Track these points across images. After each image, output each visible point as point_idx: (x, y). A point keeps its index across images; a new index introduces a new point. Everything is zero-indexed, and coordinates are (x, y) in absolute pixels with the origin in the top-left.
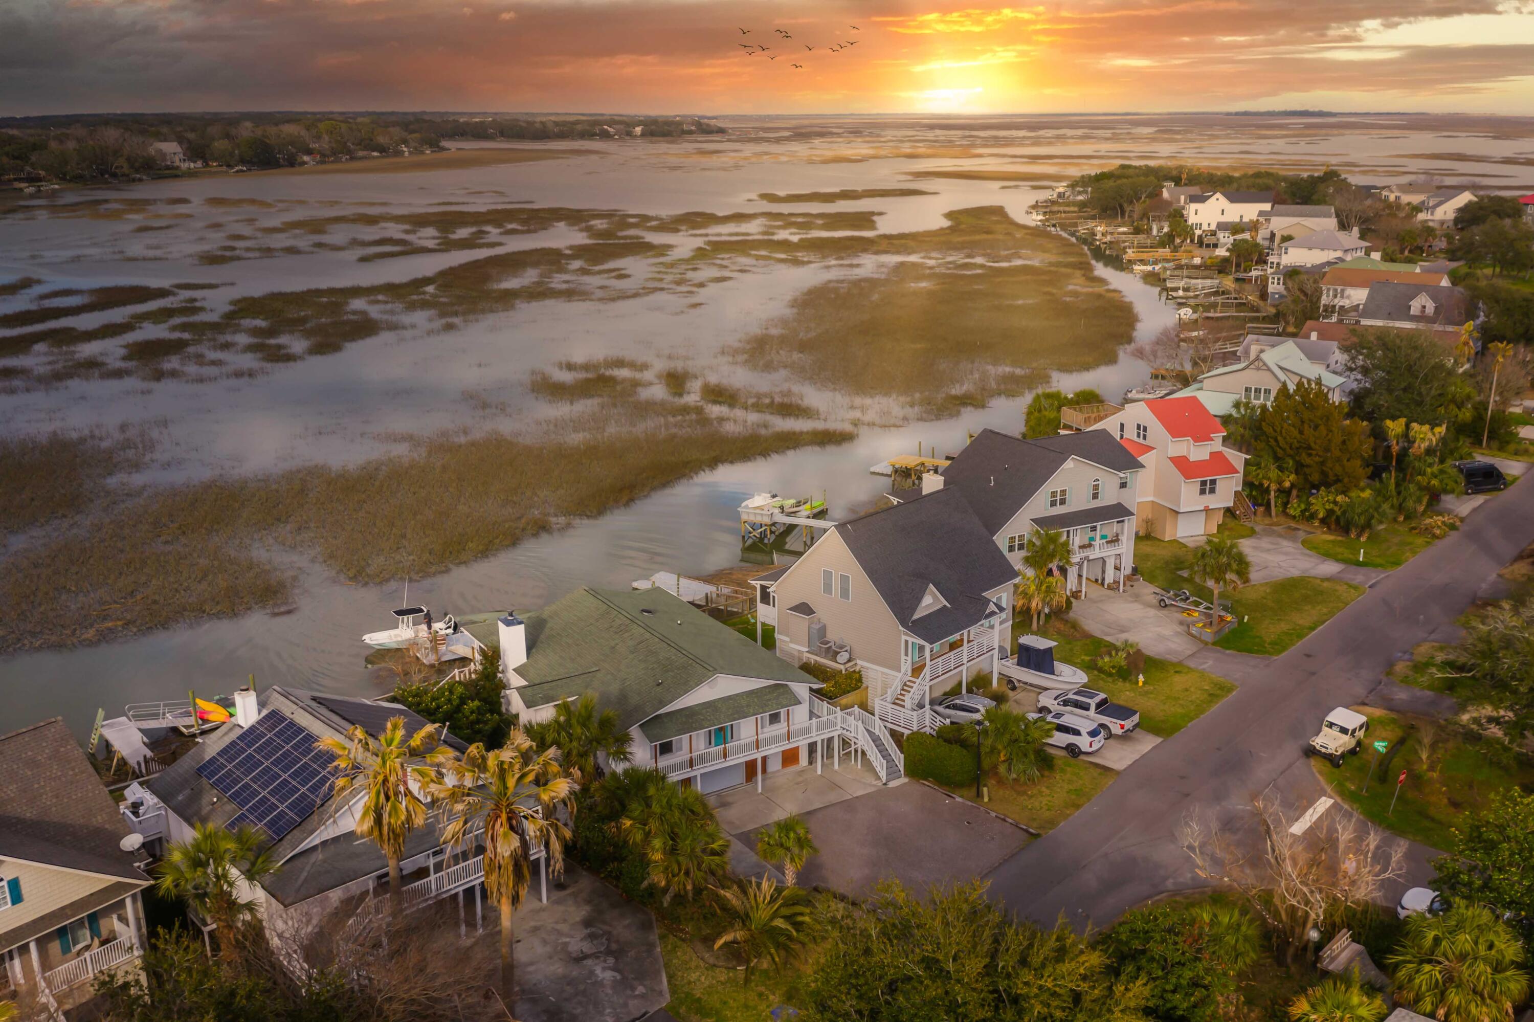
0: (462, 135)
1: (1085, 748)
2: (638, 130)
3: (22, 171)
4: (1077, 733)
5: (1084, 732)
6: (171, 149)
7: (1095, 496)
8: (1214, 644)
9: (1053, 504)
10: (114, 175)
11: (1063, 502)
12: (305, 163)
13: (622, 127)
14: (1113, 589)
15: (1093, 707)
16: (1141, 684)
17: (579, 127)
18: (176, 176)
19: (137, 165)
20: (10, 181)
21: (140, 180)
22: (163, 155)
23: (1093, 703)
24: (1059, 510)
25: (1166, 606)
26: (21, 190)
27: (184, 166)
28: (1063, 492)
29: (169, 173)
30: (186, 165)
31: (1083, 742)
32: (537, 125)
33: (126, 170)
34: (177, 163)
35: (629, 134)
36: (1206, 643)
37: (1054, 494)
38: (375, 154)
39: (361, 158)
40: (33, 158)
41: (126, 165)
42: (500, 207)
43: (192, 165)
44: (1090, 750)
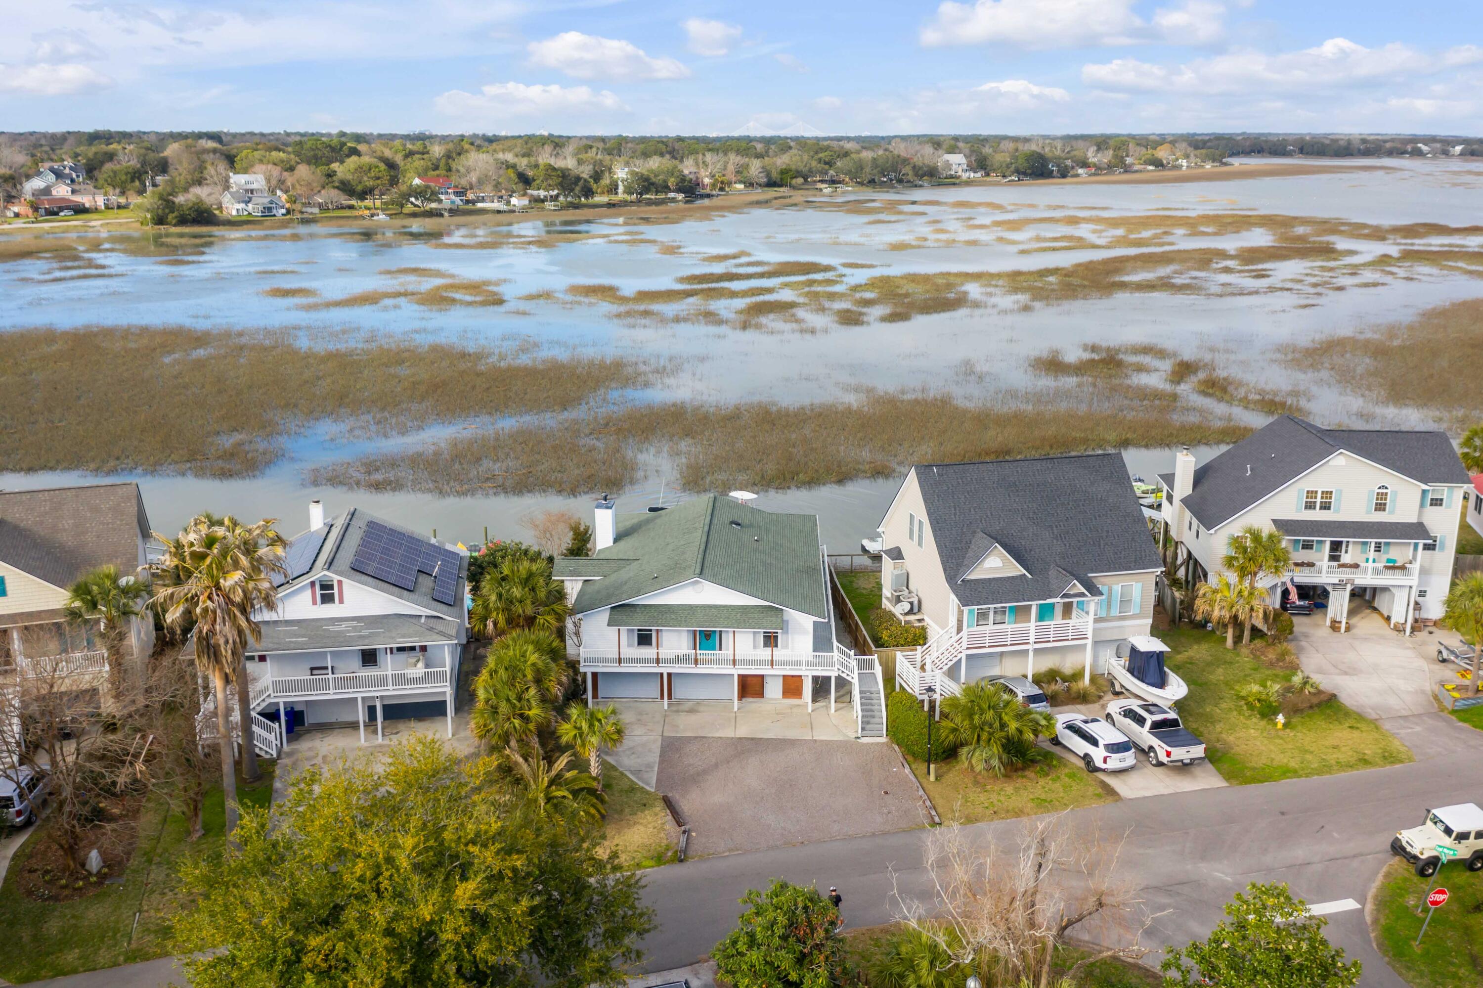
0: (1259, 152)
1: (1099, 763)
2: (1458, 149)
3: (826, 174)
4: (1094, 742)
5: (1101, 743)
6: (957, 161)
7: (1380, 507)
8: (1454, 712)
9: (1310, 506)
10: (900, 181)
11: (1326, 506)
12: (1077, 175)
13: (1438, 145)
14: (1399, 631)
15: (1148, 724)
16: (1280, 726)
17: (1388, 145)
18: (954, 184)
19: (920, 172)
20: (815, 182)
21: (921, 186)
22: (948, 165)
23: (1150, 719)
24: (1317, 515)
25: (1444, 661)
26: (821, 190)
27: (965, 176)
28: (1328, 494)
29: (953, 181)
30: (967, 174)
31: (1098, 754)
32: (1341, 143)
33: (910, 177)
34: (960, 173)
35: (1446, 153)
36: (1442, 709)
37: (1311, 494)
38: (1151, 168)
39: (1136, 171)
40: (839, 164)
41: (911, 173)
42: (1211, 213)
43: (972, 175)
44: (1103, 766)
